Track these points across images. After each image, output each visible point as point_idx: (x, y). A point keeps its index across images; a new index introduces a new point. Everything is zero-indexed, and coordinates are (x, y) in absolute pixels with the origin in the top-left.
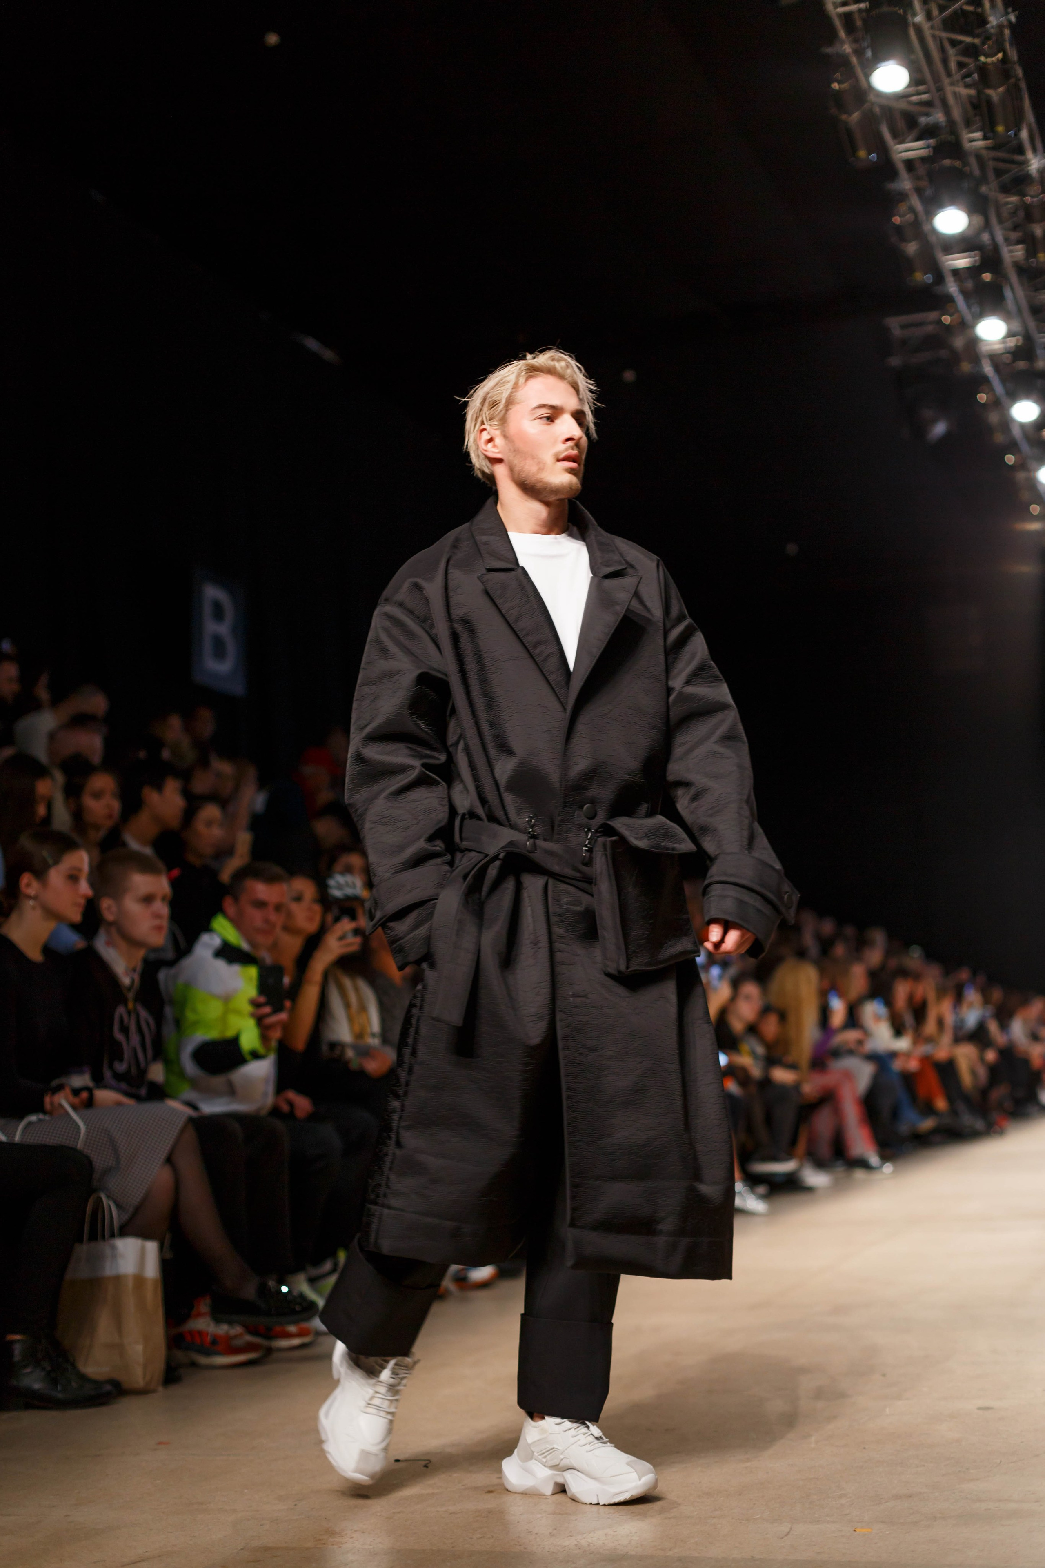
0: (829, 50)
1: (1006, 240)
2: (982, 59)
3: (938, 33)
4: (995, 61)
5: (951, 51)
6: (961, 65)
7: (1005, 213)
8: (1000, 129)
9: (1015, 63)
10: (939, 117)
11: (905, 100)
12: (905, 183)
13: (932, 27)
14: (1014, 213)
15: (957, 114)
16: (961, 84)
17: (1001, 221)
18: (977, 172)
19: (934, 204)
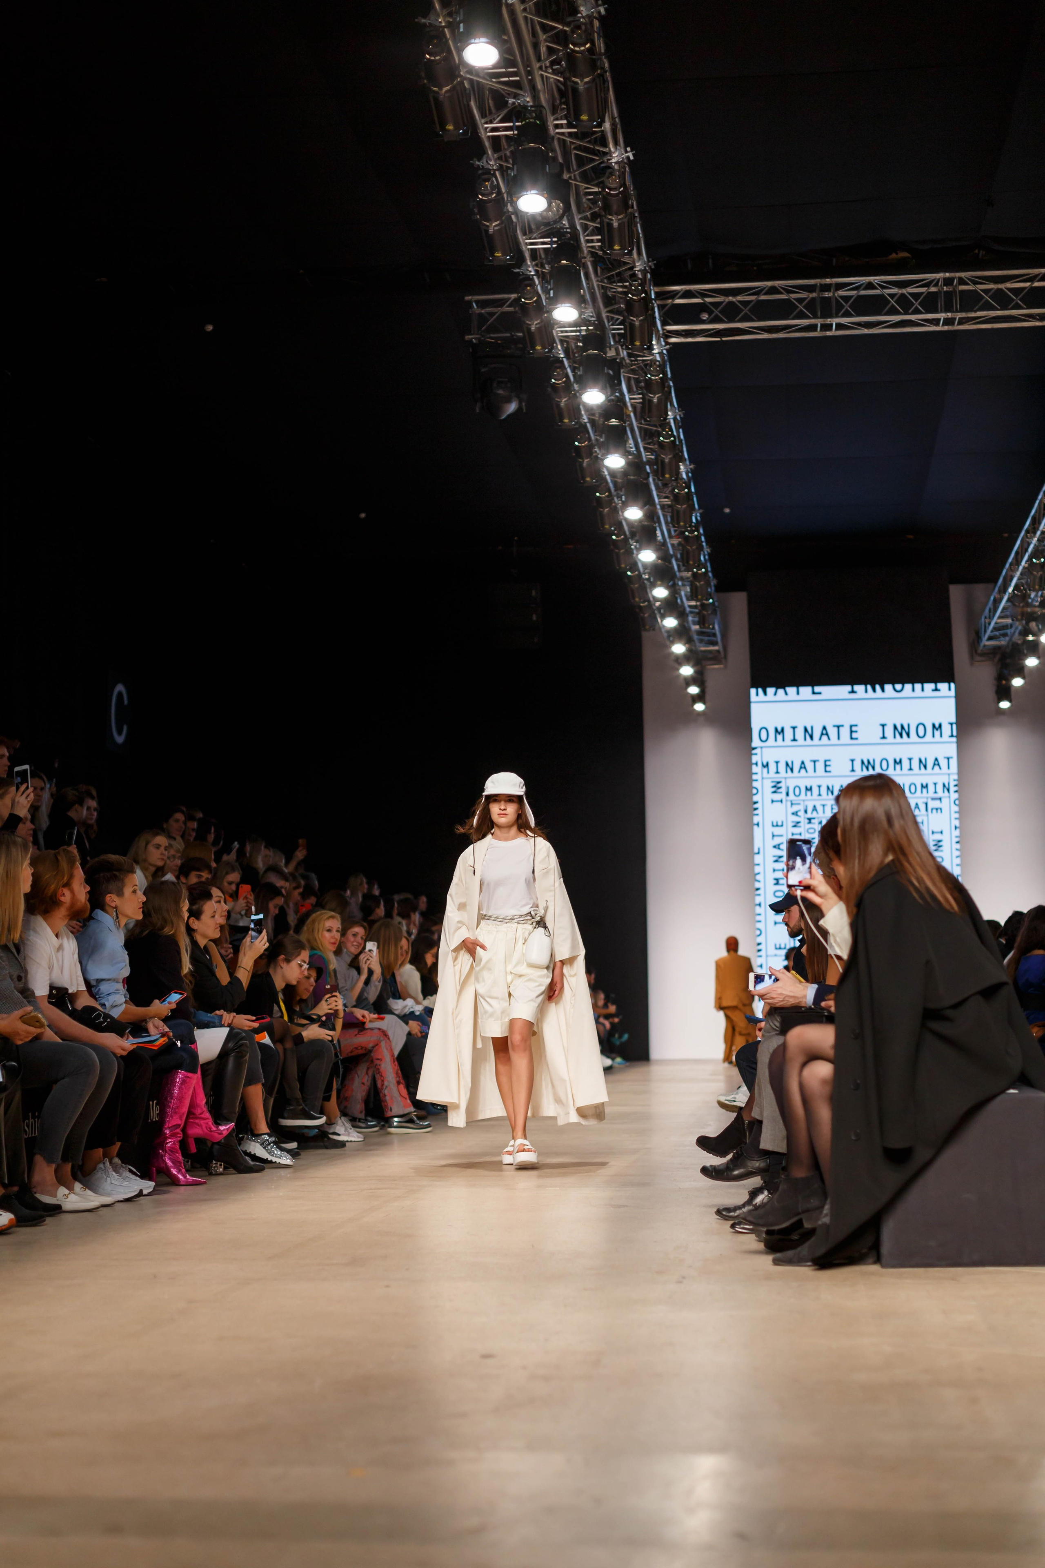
0: (423, 21)
1: (585, 228)
2: (571, 46)
3: (529, 16)
4: (583, 51)
5: (542, 37)
6: (550, 50)
7: (584, 200)
8: (584, 117)
9: (601, 54)
10: (528, 99)
11: (494, 80)
12: (492, 163)
13: (525, 10)
14: (594, 202)
15: (543, 99)
16: (550, 71)
17: (580, 210)
18: (561, 160)
19: (516, 186)
